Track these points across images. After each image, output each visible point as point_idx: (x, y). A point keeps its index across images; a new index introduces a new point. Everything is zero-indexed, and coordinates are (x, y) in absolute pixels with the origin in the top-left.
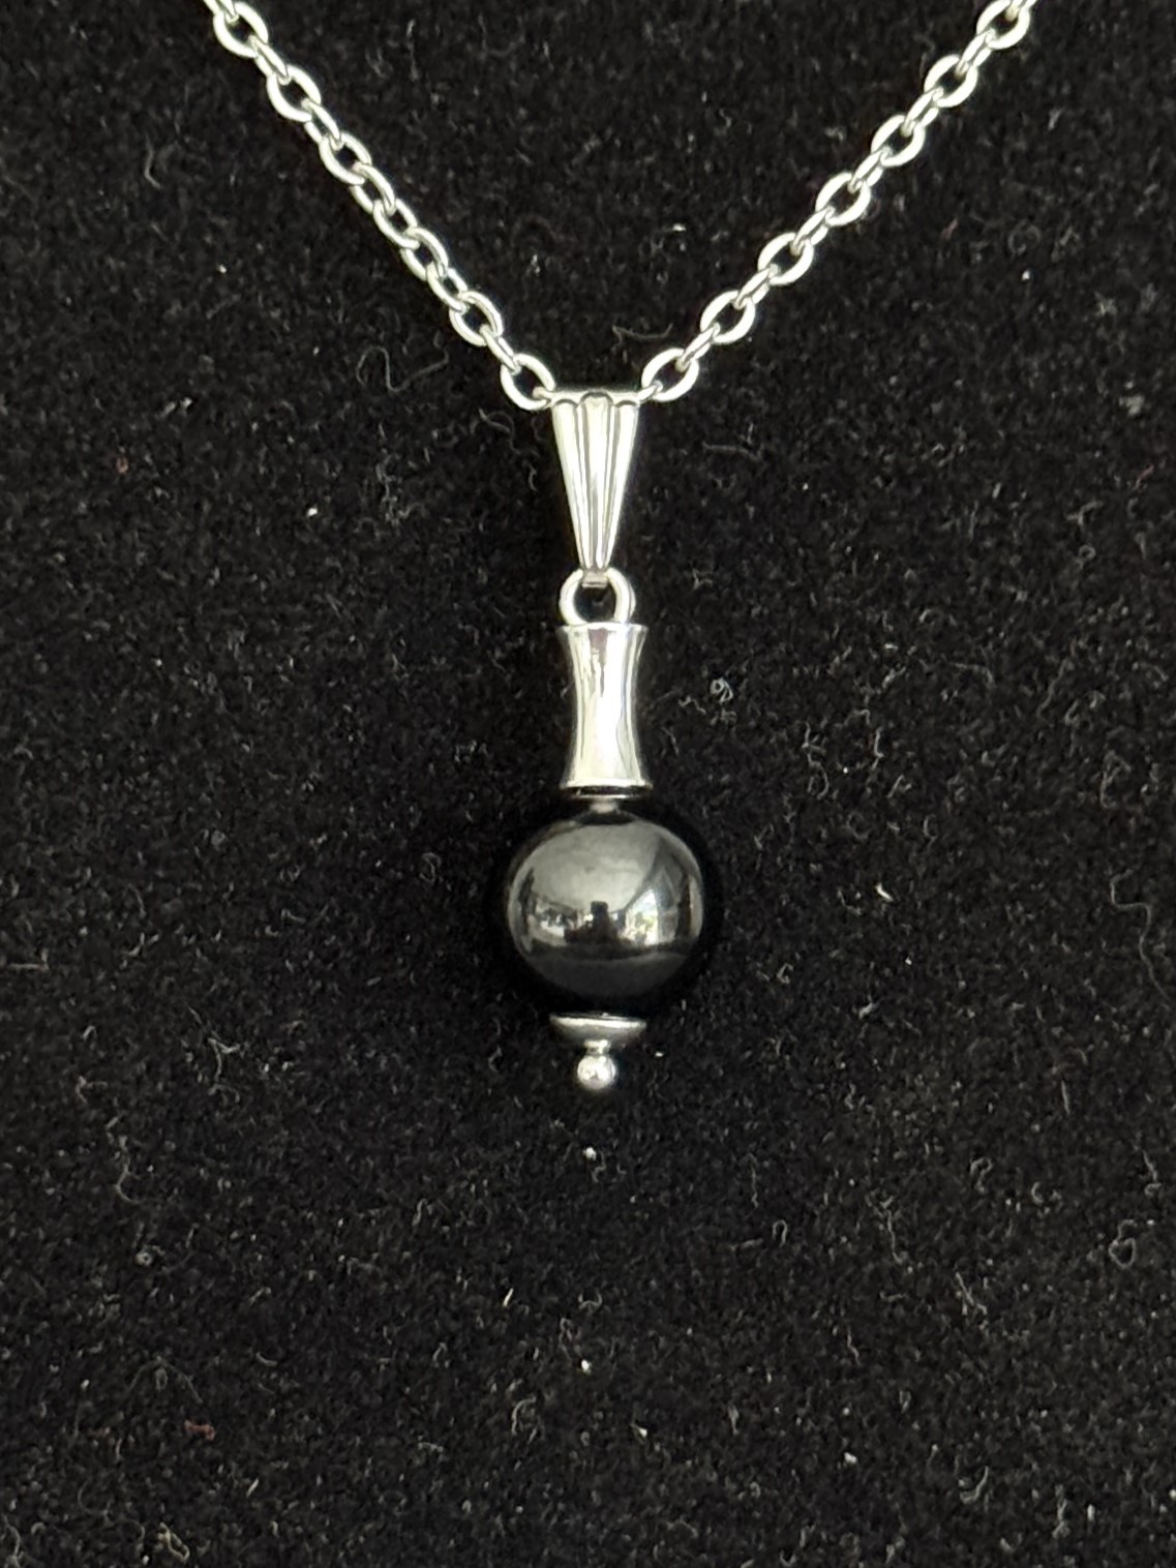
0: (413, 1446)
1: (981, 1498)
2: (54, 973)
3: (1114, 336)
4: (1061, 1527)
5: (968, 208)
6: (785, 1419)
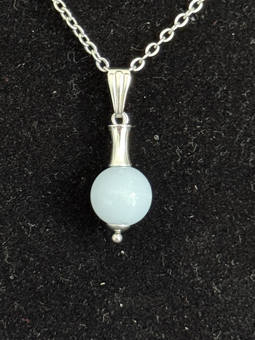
0: (79, 325)
1: (219, 338)
5: (219, 18)
6: (170, 318)
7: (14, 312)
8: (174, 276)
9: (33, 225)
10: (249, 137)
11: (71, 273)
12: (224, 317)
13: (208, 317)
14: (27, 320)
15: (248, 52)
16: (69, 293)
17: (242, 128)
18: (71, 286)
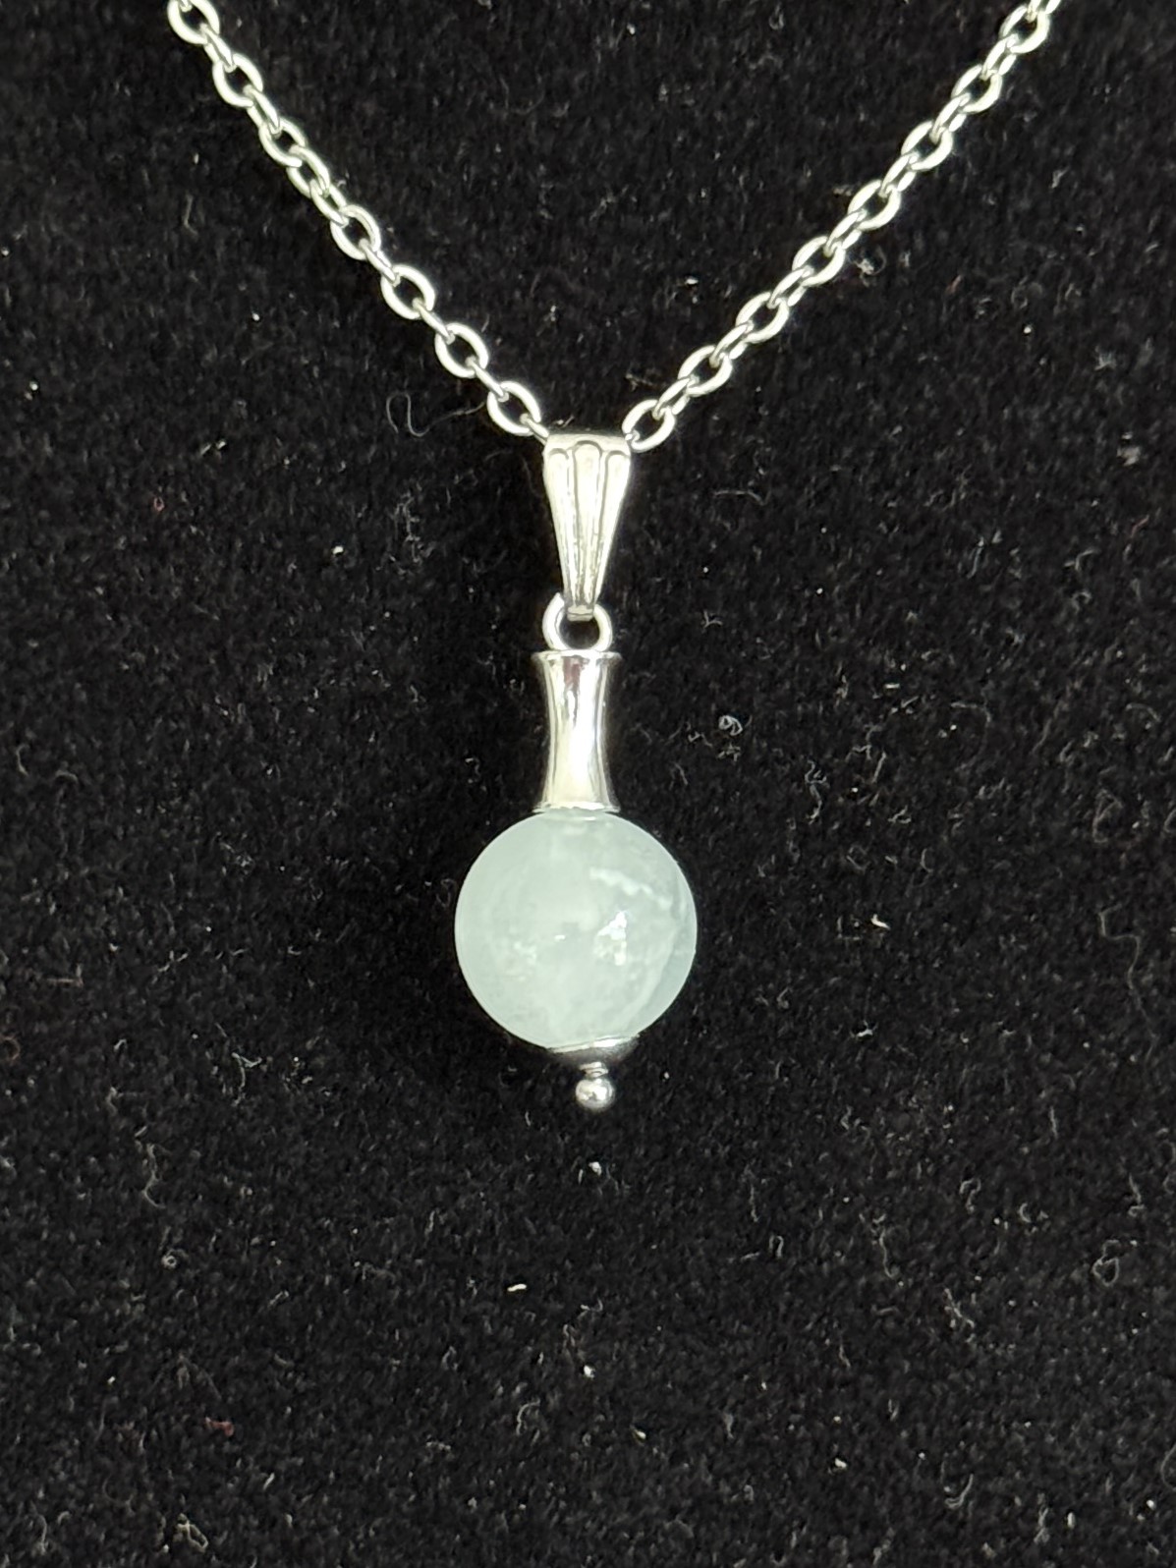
0: (423, 1444)
1: (965, 1505)
2: (87, 987)
3: (1114, 389)
4: (1042, 1535)
5: (971, 266)
6: (778, 1425)
7: (173, 1390)
8: (793, 1261)
9: (252, 1064)
10: (1092, 729)
11: (395, 1248)
12: (989, 1421)
13: (925, 1420)
14: (226, 1424)
15: (1086, 400)
16: (389, 1323)
17: (1063, 692)
18: (397, 1293)
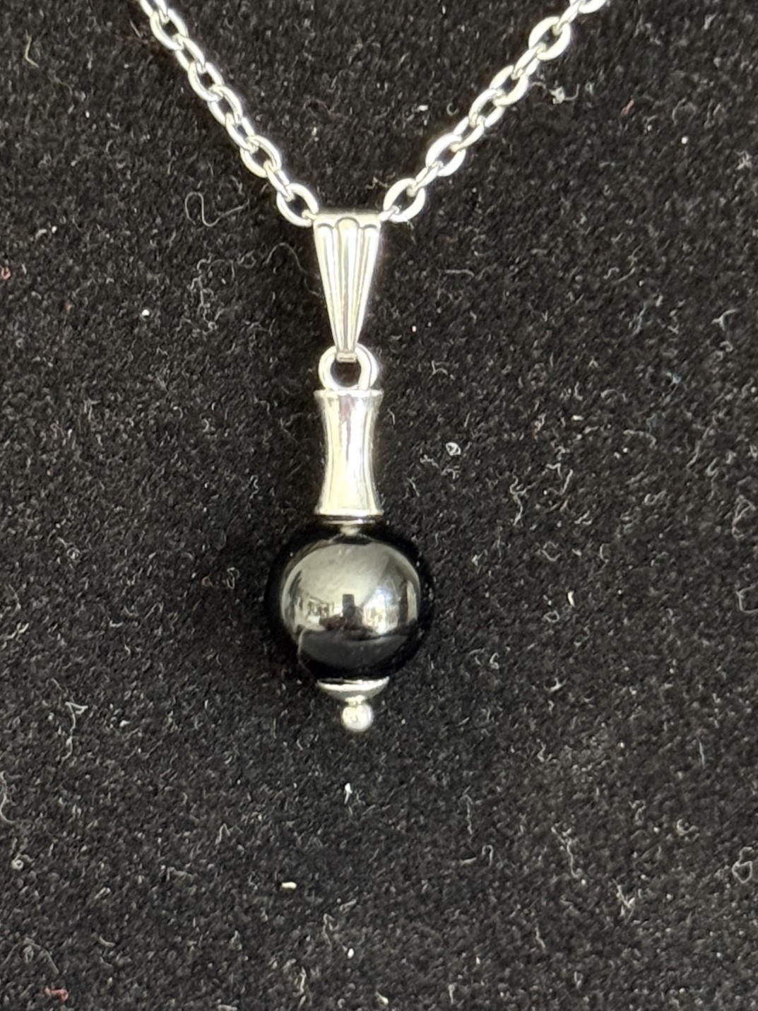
3: (749, 185)
5: (641, 92)
6: (489, 991)
7: (23, 966)
8: (500, 865)
10: (733, 449)
11: (191, 856)
12: (652, 988)
13: (602, 988)
14: (62, 991)
16: (187, 914)
17: (710, 421)
18: (193, 890)
